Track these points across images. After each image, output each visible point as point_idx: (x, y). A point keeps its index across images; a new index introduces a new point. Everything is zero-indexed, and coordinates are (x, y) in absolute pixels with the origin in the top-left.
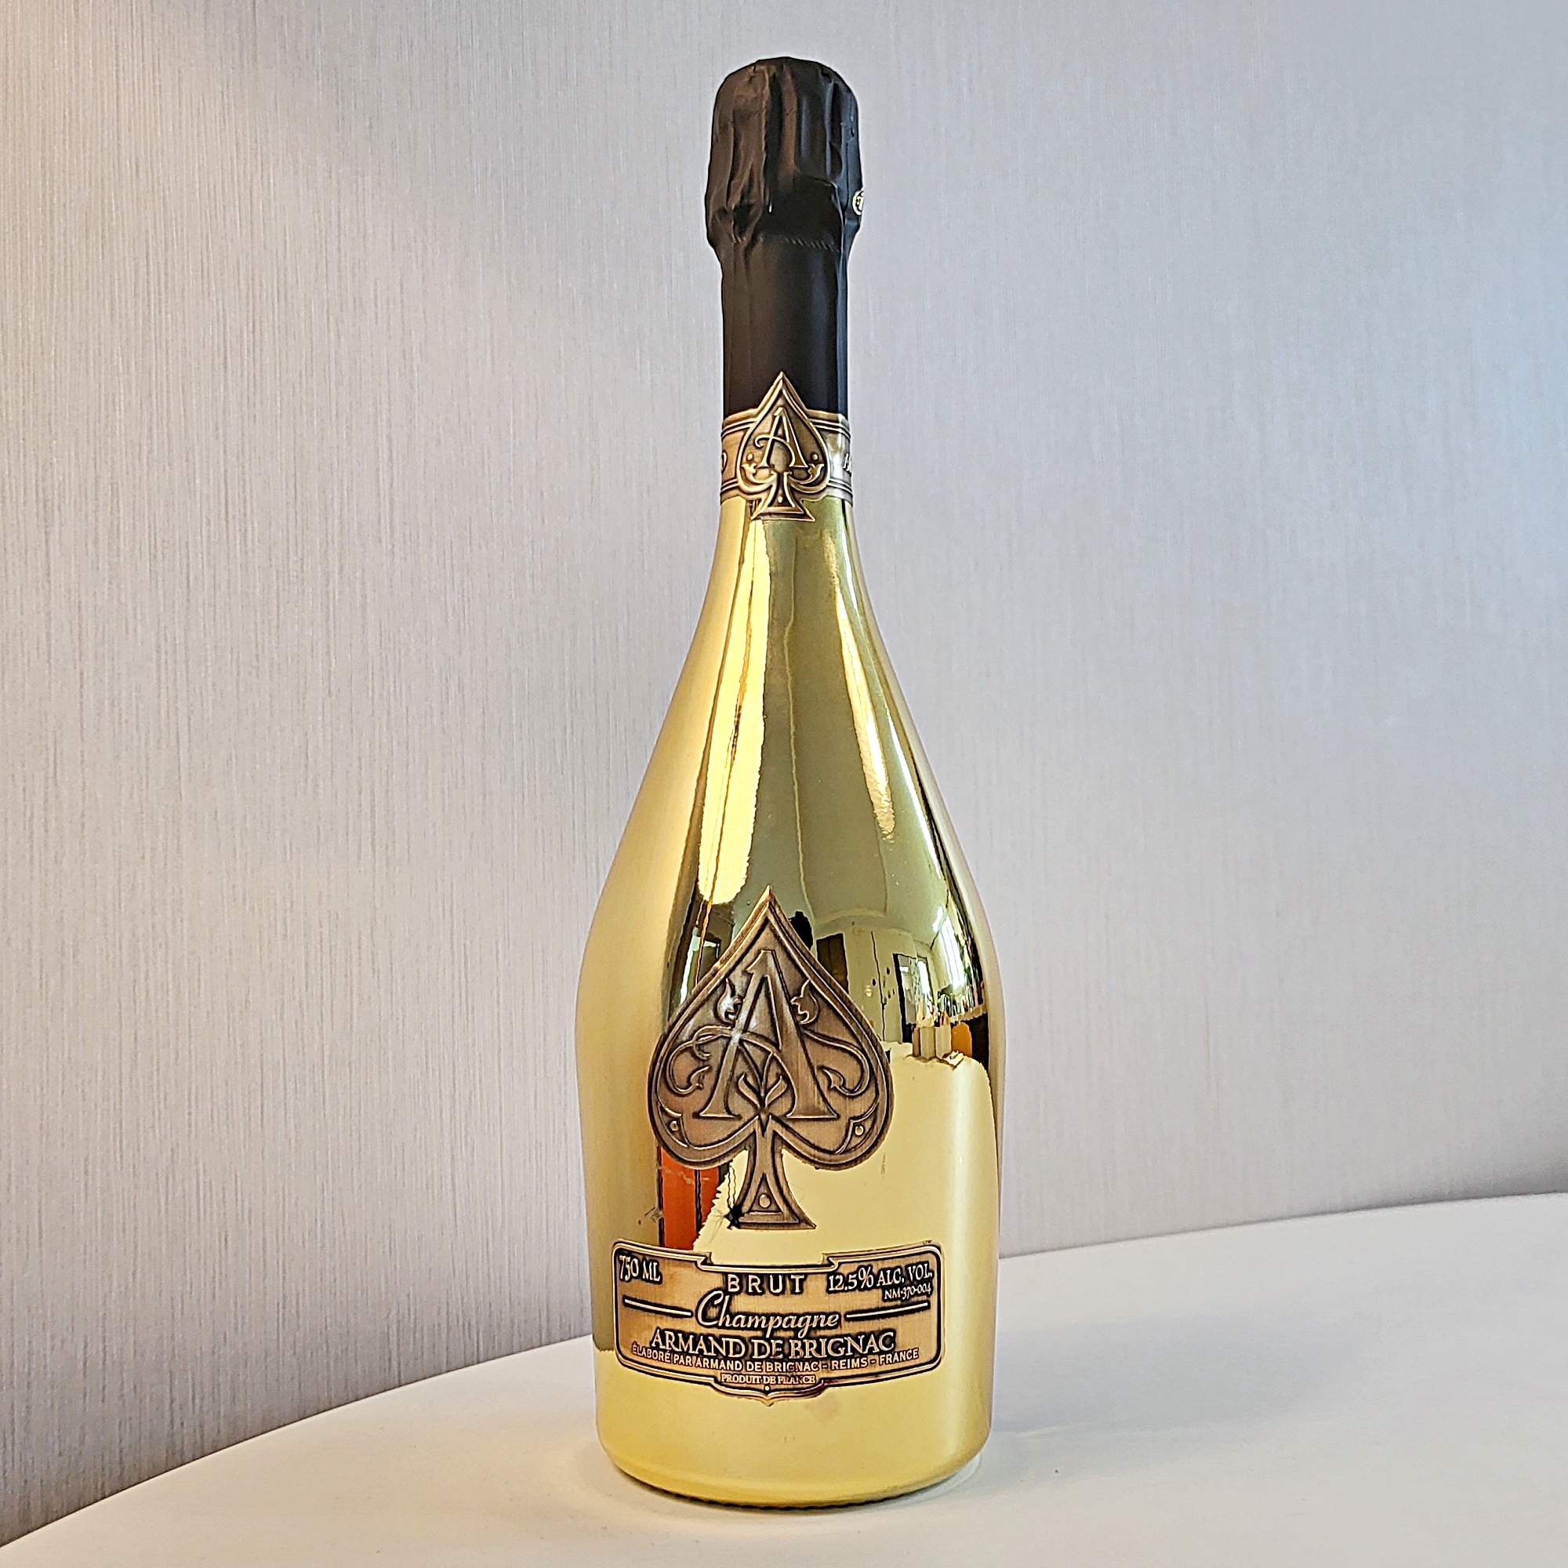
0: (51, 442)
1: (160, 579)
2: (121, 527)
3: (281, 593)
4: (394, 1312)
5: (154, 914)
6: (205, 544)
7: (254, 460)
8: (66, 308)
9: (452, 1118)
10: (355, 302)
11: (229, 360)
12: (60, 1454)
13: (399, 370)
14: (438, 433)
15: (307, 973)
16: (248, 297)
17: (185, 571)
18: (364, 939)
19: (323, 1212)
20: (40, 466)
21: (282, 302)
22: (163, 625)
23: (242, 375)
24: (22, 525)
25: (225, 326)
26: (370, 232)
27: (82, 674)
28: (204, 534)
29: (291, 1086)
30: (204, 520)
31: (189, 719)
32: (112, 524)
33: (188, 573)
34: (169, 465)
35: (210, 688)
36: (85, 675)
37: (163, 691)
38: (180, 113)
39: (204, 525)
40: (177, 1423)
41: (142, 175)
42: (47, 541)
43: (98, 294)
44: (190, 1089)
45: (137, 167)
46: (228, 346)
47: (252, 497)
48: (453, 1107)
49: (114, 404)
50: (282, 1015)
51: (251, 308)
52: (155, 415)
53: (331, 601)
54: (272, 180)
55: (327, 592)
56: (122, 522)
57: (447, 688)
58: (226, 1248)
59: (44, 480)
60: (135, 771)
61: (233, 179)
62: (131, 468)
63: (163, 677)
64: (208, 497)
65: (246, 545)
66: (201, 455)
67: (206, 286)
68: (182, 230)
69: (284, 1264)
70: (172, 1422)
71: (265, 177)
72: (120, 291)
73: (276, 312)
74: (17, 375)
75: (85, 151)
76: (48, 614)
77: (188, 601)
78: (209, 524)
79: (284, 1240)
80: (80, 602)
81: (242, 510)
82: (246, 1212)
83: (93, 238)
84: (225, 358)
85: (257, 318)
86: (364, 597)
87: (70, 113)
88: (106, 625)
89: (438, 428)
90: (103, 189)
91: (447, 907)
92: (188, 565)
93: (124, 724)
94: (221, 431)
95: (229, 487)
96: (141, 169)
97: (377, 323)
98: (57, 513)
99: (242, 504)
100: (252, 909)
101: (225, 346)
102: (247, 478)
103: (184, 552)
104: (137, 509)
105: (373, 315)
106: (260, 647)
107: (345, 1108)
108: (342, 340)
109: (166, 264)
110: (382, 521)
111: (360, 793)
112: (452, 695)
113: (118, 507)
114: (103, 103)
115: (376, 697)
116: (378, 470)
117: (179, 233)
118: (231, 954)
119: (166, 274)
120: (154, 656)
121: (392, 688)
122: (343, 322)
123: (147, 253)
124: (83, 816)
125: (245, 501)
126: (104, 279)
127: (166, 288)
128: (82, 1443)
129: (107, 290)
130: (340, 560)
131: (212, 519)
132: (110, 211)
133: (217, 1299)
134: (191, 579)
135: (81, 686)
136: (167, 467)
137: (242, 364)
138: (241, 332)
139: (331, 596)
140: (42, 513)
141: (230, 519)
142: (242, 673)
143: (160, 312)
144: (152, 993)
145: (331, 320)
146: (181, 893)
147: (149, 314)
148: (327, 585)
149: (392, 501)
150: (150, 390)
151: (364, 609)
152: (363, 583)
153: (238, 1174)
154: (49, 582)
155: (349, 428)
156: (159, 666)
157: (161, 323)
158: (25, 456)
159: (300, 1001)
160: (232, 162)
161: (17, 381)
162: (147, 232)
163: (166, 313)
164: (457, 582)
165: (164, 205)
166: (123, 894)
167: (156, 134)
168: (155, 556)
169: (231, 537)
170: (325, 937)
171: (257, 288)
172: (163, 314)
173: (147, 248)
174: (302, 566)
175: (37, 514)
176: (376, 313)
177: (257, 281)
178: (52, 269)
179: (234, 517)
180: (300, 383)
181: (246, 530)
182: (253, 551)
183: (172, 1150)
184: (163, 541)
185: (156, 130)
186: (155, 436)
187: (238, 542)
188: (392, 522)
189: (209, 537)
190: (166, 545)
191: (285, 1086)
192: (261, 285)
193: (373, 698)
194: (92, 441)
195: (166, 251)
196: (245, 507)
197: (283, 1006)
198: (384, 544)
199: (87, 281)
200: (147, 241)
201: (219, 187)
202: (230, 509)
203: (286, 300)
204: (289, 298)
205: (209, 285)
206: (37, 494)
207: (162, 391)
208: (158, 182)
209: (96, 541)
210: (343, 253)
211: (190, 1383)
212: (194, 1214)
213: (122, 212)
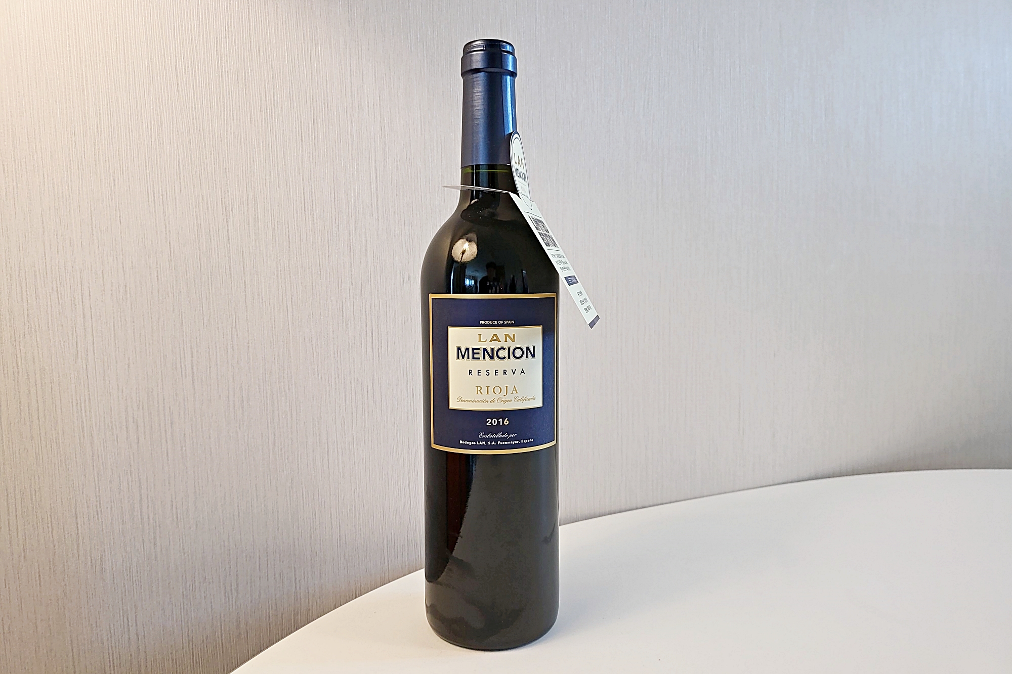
0: (227, 181)
1: (277, 239)
2: (259, 216)
3: (330, 241)
4: (385, 541)
5: (280, 382)
6: (295, 222)
7: (316, 182)
8: (230, 119)
9: (409, 460)
10: (358, 106)
11: (303, 138)
12: (251, 602)
13: (379, 136)
14: (397, 165)
15: (345, 404)
16: (311, 107)
17: (287, 234)
18: (369, 388)
19: (355, 502)
20: (223, 192)
21: (326, 109)
22: (279, 259)
23: (309, 144)
24: (216, 219)
25: (301, 122)
26: (365, 72)
27: (245, 282)
28: (295, 218)
29: (340, 450)
30: (295, 211)
31: (292, 299)
32: (255, 215)
33: (289, 235)
34: (279, 187)
35: (300, 285)
36: (247, 282)
37: (280, 287)
38: (278, 24)
39: (295, 213)
40: (298, 588)
41: (262, 54)
42: (227, 226)
43: (245, 111)
44: (298, 454)
45: (259, 51)
46: (303, 131)
47: (315, 199)
48: (409, 457)
49: (253, 161)
50: (335, 421)
51: (312, 113)
52: (272, 165)
53: (352, 244)
54: (320, 52)
55: (350, 240)
56: (259, 214)
57: (403, 279)
58: (315, 518)
59: (225, 198)
60: (269, 323)
61: (302, 52)
62: (262, 190)
63: (280, 281)
64: (296, 201)
65: (313, 221)
66: (292, 182)
67: (292, 104)
68: (280, 79)
69: (339, 523)
70: (296, 587)
71: (317, 51)
72: (254, 110)
73: (324, 113)
74: (211, 151)
75: (235, 46)
76: (230, 257)
77: (289, 247)
78: (297, 213)
79: (339, 515)
80: (243, 251)
81: (311, 205)
82: (323, 502)
83: (241, 86)
84: (302, 136)
85: (315, 118)
86: (366, 241)
87: (228, 28)
88: (255, 261)
89: (397, 162)
90: (244, 63)
91: (405, 374)
92: (289, 232)
93: (264, 303)
94: (301, 170)
95: (306, 195)
96: (261, 51)
97: (369, 115)
98: (231, 212)
99: (311, 203)
100: (322, 378)
101: (301, 132)
102: (313, 191)
103: (287, 226)
104: (265, 209)
105: (367, 111)
106: (321, 265)
107: (363, 459)
108: (353, 124)
109: (274, 95)
110: (373, 205)
111: (366, 326)
112: (405, 281)
113: (257, 207)
114: (242, 22)
115: (372, 285)
116: (371, 182)
117: (279, 80)
118: (313, 398)
119: (274, 100)
120: (276, 273)
121: (379, 280)
122: (353, 116)
123: (265, 92)
124: (248, 343)
125: (312, 201)
126: (246, 104)
127: (274, 106)
128: (260, 596)
129: (248, 110)
130: (355, 225)
131: (298, 210)
132: (248, 73)
133: (312, 538)
134: (290, 237)
135: (245, 288)
136: (278, 189)
137: (309, 139)
138: (309, 124)
139: (351, 241)
140: (225, 213)
141: (306, 210)
142: (314, 278)
143: (272, 118)
144: (280, 415)
145: (348, 115)
146: (291, 373)
147: (267, 119)
148: (350, 236)
149: (377, 196)
150: (269, 154)
151: (366, 246)
152: (365, 234)
153: (319, 488)
154: (229, 243)
155: (358, 165)
156: (277, 276)
157: (273, 123)
158: (216, 188)
159: (343, 417)
160: (302, 45)
161: (211, 154)
162: (265, 80)
163: (275, 118)
164: (407, 231)
165: (272, 68)
166: (267, 375)
167: (267, 35)
168: (274, 229)
169: (307, 218)
170: (353, 388)
171: (315, 103)
172: (274, 119)
173: (265, 88)
174: (338, 229)
175: (223, 214)
176: (368, 110)
177: (315, 100)
178: (224, 102)
179: (308, 209)
180: (335, 146)
181: (313, 214)
182: (317, 223)
183: (292, 479)
184: (277, 222)
185: (267, 33)
186: (272, 174)
187: (310, 220)
188: (377, 205)
189: (297, 218)
190: (278, 223)
191: (338, 451)
192: (316, 101)
193: (371, 285)
194: (245, 178)
195: (274, 89)
196: (313, 204)
197: (335, 418)
198: (374, 216)
199: (239, 106)
200: (265, 85)
201: (296, 57)
202: (306, 205)
203: (328, 107)
204: (329, 107)
205: (293, 104)
206: (222, 204)
207: (274, 154)
208: (269, 57)
209: (249, 224)
210: (353, 84)
211: (303, 572)
212: (302, 505)
213: (253, 73)
